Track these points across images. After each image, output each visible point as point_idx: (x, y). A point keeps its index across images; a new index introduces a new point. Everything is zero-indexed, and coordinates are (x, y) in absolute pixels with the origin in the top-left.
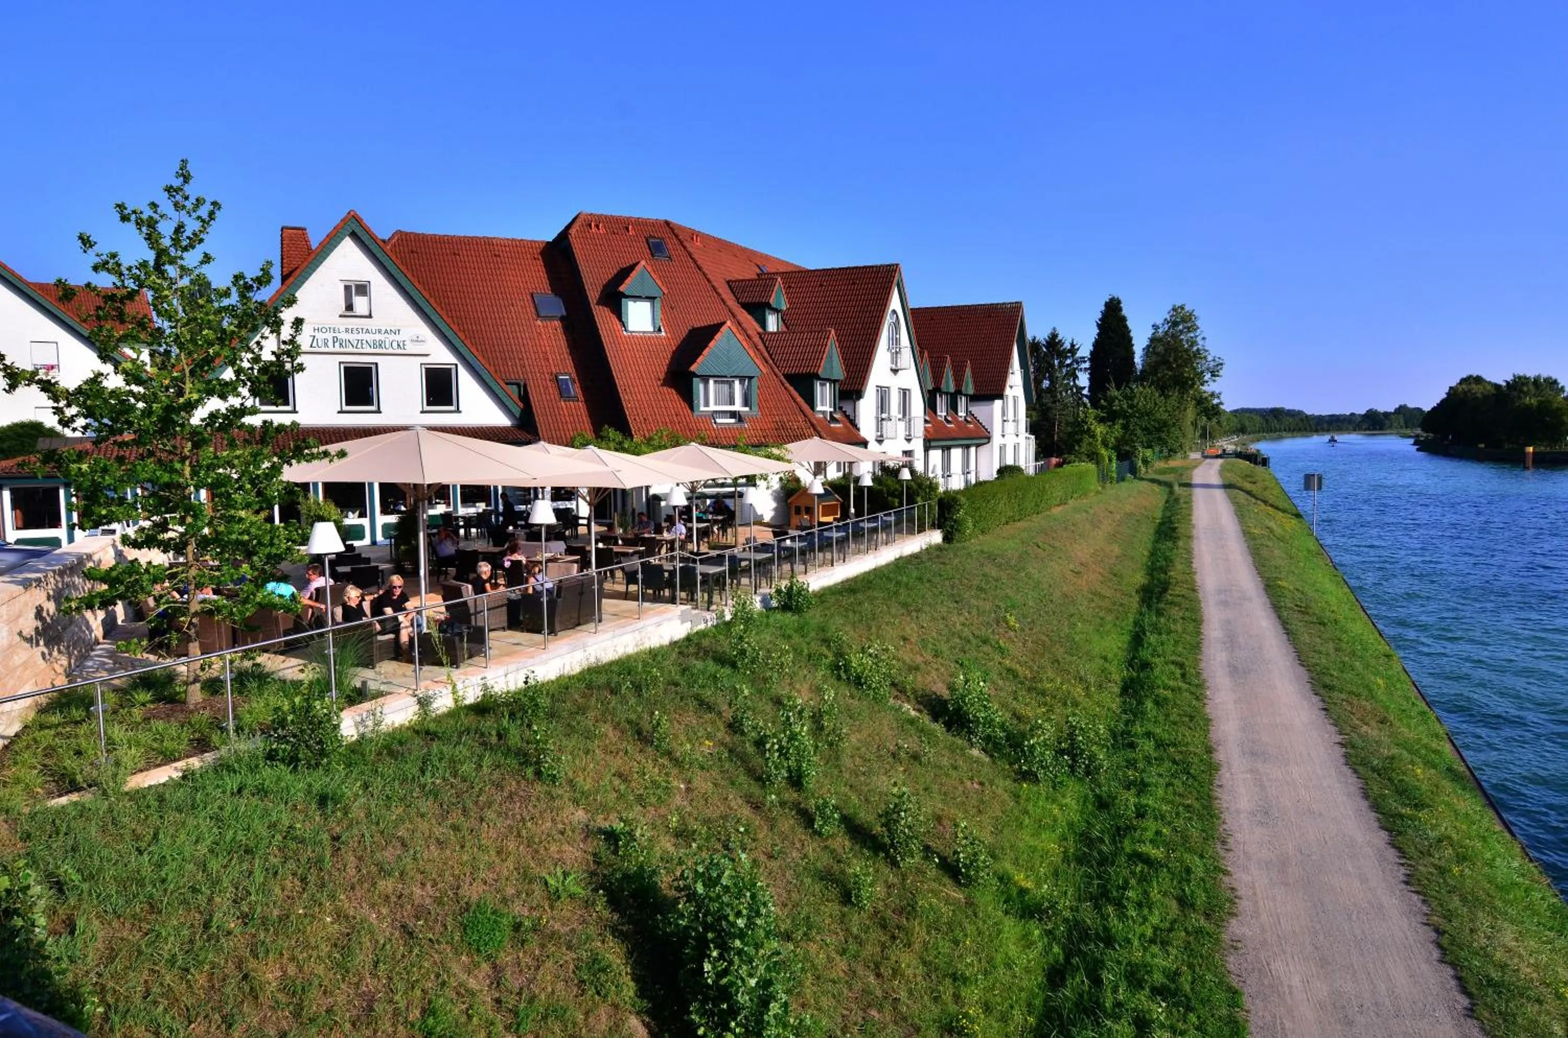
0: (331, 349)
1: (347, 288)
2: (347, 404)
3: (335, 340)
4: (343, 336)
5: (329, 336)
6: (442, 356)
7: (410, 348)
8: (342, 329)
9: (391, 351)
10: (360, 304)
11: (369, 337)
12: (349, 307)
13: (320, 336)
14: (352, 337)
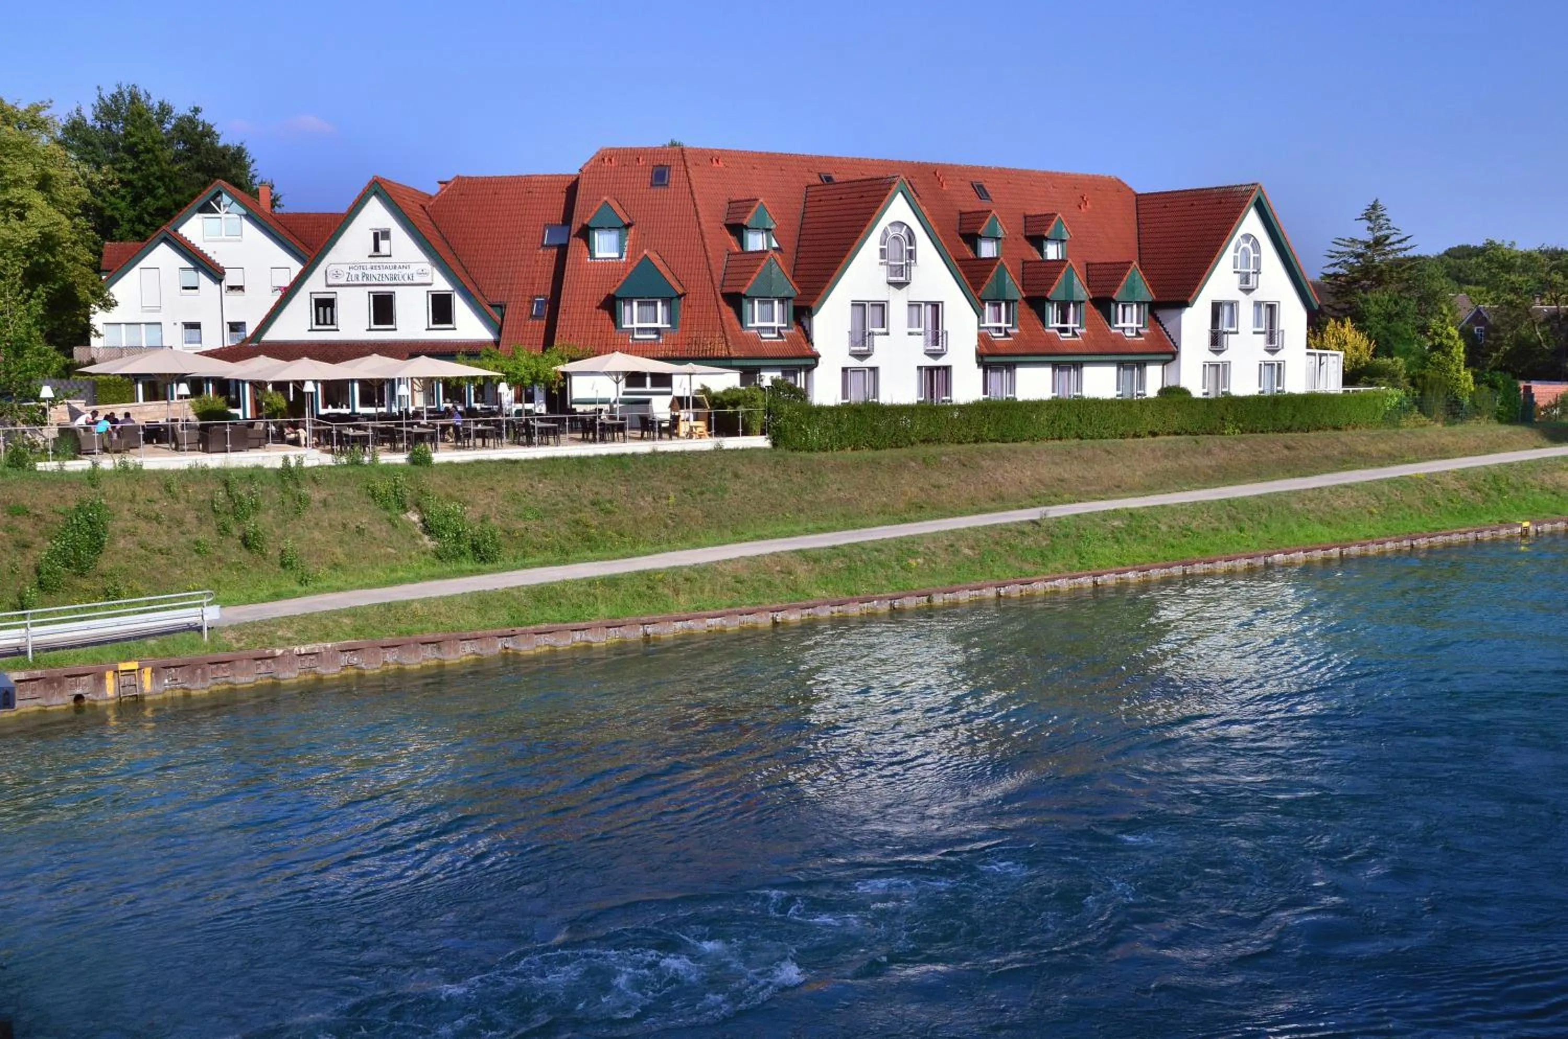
0: (360, 282)
1: (376, 236)
2: (376, 323)
3: (364, 275)
4: (368, 272)
5: (360, 272)
6: (442, 284)
7: (417, 279)
8: (369, 266)
9: (402, 282)
10: (383, 244)
11: (387, 272)
12: (377, 248)
13: (353, 272)
14: (375, 272)
